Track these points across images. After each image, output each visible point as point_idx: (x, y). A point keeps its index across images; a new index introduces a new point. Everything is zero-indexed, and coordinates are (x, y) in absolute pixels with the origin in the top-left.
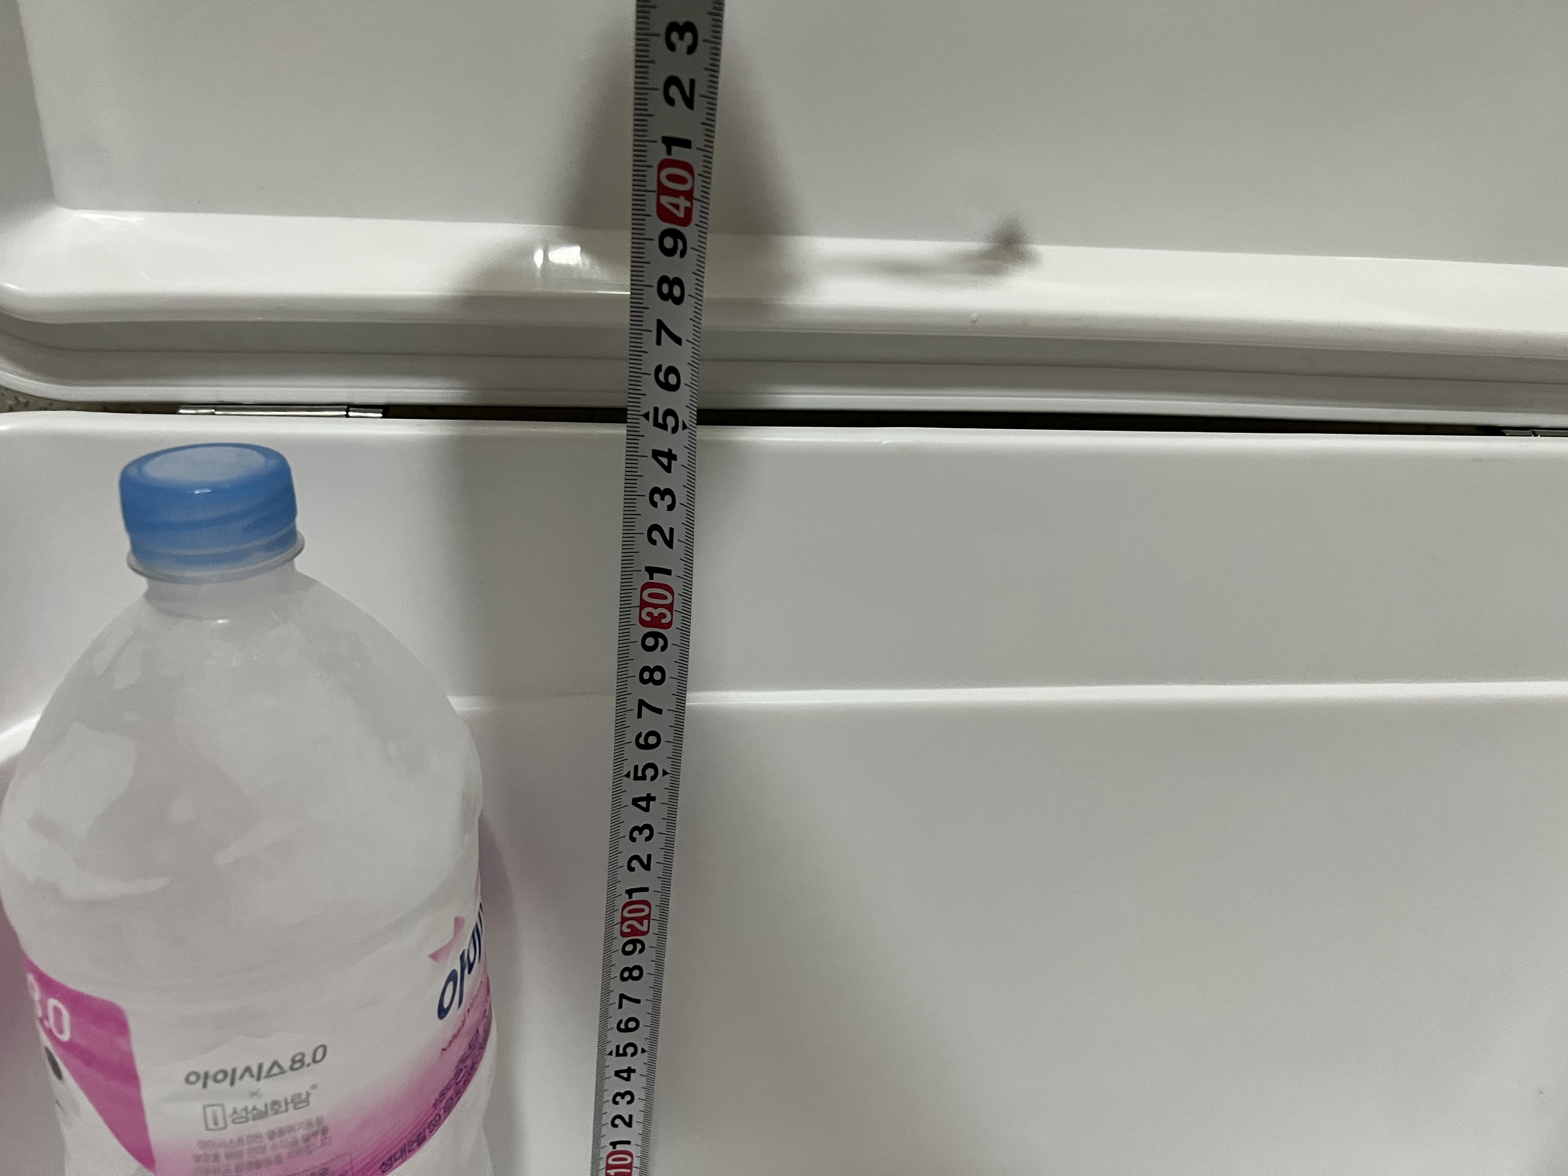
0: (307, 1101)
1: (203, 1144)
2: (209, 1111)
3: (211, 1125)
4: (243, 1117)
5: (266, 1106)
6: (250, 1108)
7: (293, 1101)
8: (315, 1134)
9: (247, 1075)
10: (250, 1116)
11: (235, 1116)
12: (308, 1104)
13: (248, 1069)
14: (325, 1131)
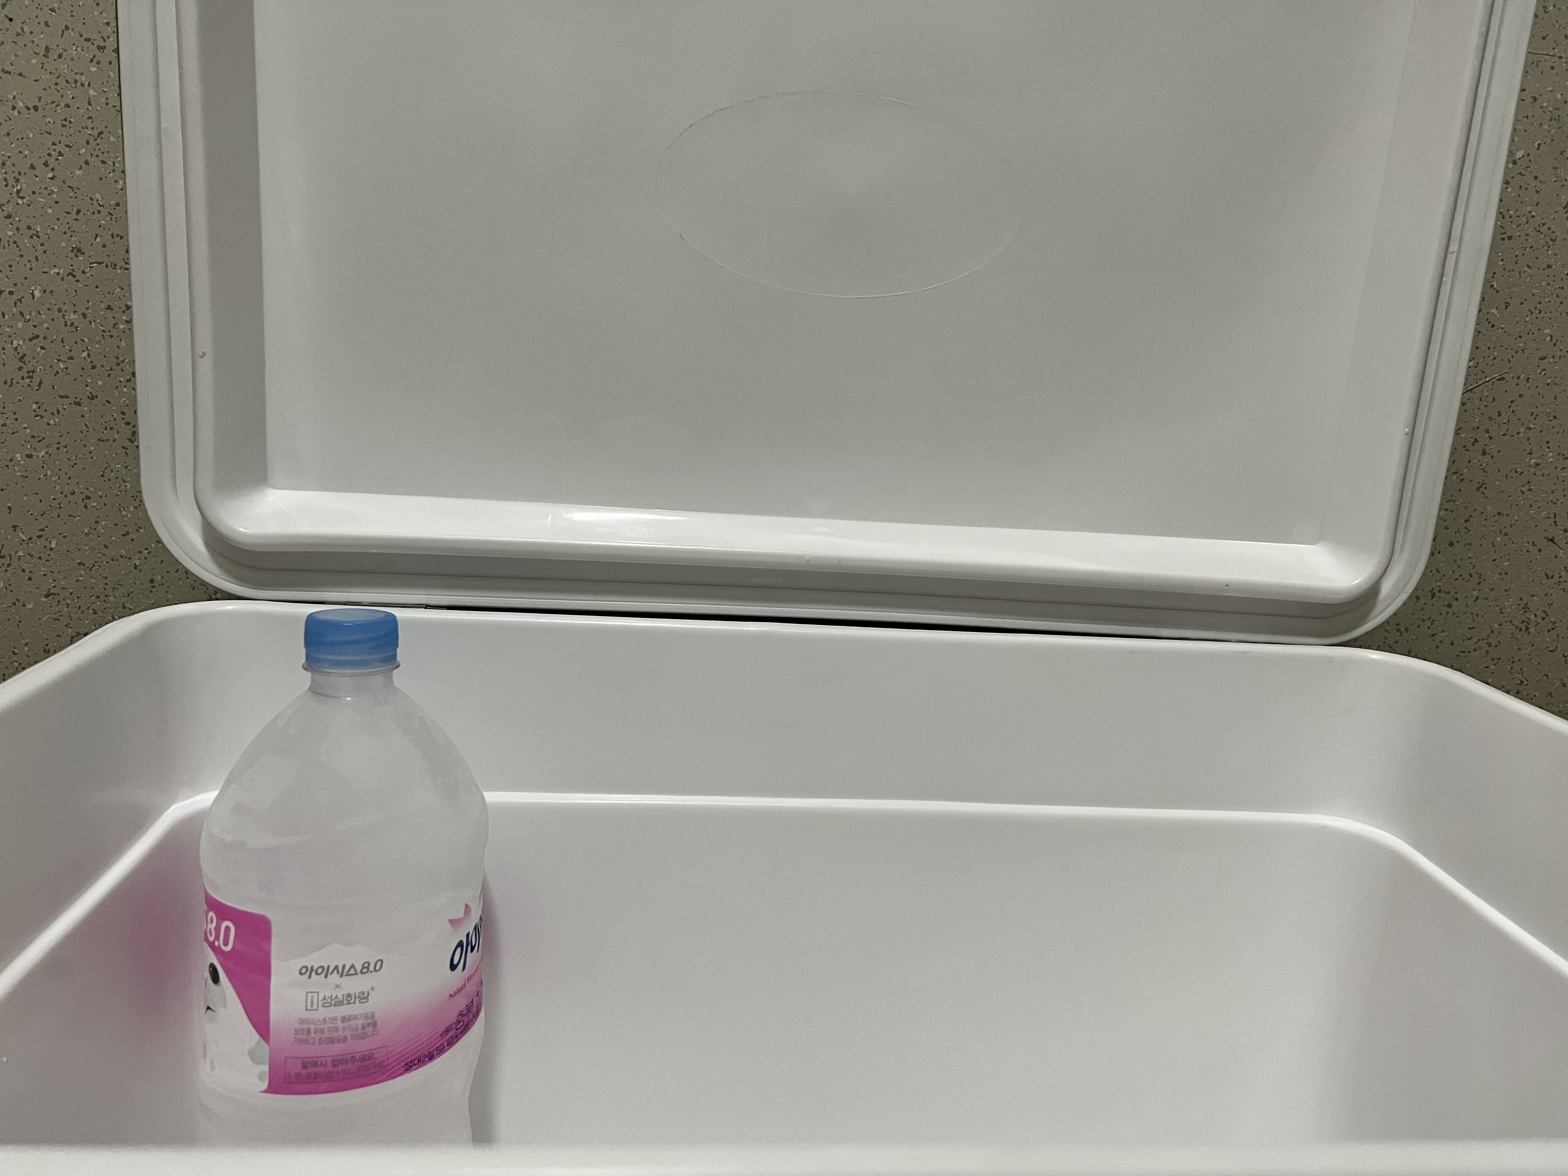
0: (367, 998)
1: (302, 1021)
2: (310, 995)
3: (309, 1008)
4: (328, 1003)
5: (343, 995)
6: (334, 997)
7: (359, 997)
8: (369, 1025)
9: (335, 972)
10: (333, 1002)
11: (324, 1001)
12: (368, 1001)
13: (336, 967)
14: (375, 1024)
